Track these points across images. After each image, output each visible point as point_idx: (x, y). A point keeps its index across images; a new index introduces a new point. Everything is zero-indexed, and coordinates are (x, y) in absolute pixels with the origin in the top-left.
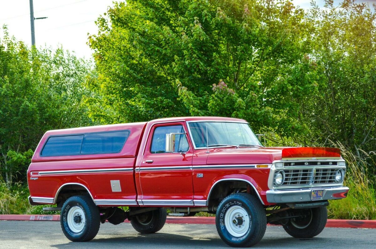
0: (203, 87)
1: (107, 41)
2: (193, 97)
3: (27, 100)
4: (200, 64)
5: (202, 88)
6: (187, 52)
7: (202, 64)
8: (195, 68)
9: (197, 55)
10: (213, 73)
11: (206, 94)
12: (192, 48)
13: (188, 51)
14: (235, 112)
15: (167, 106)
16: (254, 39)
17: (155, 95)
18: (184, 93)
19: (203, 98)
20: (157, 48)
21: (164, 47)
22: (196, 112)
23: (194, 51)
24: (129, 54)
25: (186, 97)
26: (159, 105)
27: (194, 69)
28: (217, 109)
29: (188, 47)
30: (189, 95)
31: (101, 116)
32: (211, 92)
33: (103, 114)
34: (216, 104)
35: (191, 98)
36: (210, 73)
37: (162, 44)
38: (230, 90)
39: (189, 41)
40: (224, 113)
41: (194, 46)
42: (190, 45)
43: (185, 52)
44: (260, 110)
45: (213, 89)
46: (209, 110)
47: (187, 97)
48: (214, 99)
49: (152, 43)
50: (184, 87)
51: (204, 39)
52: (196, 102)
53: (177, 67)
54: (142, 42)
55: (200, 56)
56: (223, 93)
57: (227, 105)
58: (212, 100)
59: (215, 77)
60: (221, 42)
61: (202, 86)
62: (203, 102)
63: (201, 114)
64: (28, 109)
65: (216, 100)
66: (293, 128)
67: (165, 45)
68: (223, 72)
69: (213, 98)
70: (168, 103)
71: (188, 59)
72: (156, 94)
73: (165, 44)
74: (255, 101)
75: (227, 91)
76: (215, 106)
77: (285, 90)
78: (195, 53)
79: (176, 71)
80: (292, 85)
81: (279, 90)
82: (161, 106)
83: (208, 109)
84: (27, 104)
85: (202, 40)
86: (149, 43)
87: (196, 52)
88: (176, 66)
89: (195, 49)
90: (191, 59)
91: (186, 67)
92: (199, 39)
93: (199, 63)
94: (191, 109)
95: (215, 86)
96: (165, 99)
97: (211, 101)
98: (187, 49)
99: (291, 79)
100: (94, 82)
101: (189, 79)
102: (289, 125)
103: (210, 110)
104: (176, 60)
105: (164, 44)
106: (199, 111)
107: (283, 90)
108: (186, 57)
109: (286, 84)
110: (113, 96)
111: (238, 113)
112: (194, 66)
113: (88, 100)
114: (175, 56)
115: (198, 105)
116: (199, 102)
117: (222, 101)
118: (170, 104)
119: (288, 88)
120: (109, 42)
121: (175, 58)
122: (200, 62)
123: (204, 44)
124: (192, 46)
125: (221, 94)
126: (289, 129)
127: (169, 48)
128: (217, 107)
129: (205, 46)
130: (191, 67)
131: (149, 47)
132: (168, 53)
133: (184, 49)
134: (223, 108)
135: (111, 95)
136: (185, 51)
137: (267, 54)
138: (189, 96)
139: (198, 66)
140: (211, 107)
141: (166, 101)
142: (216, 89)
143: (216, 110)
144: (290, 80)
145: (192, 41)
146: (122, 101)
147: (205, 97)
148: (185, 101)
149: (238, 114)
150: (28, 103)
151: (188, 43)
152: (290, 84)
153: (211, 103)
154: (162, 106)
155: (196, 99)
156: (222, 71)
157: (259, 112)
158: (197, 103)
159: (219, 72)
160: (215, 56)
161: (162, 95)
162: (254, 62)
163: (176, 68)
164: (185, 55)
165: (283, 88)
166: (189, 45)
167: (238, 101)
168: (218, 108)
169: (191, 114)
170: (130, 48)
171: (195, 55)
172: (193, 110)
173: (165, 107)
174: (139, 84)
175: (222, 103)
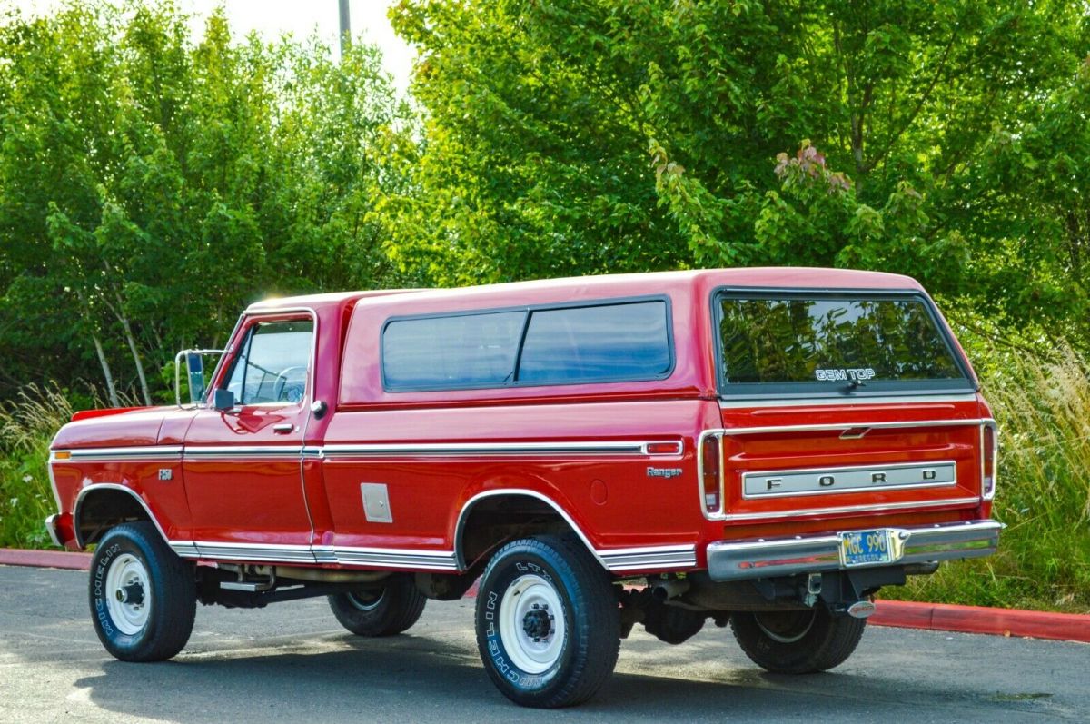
0: (743, 164)
1: (444, 14)
2: (703, 197)
3: (220, 201)
4: (732, 90)
5: (740, 167)
6: (688, 51)
7: (737, 90)
8: (715, 103)
9: (723, 63)
10: (773, 120)
11: (745, 190)
12: (708, 40)
13: (694, 48)
14: (848, 248)
15: (625, 225)
16: (917, 11)
17: (589, 188)
18: (672, 183)
19: (737, 202)
20: (594, 38)
21: (616, 33)
22: (711, 248)
23: (713, 48)
24: (515, 57)
25: (679, 197)
26: (600, 222)
27: (711, 105)
28: (784, 238)
29: (693, 36)
30: (690, 192)
31: (428, 253)
32: (766, 181)
33: (434, 247)
34: (782, 223)
35: (697, 200)
36: (764, 119)
37: (609, 26)
38: (834, 177)
39: (696, 15)
40: (807, 253)
41: (711, 32)
42: (700, 29)
43: (682, 51)
44: (929, 242)
45: (778, 170)
46: (756, 242)
47: (684, 198)
48: (776, 206)
49: (580, 21)
50: (673, 165)
51: (746, 8)
52: (711, 213)
53: (657, 100)
54: (549, 17)
55: (732, 64)
56: (811, 187)
57: (821, 224)
58: (768, 211)
59: (780, 132)
60: (813, 16)
61: (740, 162)
62: (735, 213)
63: (726, 252)
64: (226, 228)
65: (782, 210)
66: (1035, 298)
67: (620, 30)
68: (808, 118)
69: (772, 202)
70: (629, 215)
71: (692, 76)
72: (594, 186)
73: (618, 24)
74: (914, 214)
75: (822, 179)
76: (780, 230)
77: (1013, 173)
78: (715, 56)
79: (652, 113)
80: (1037, 156)
81: (993, 177)
82: (604, 226)
83: (756, 237)
84: (221, 212)
85: (737, 13)
86: (570, 22)
87: (720, 51)
88: (654, 97)
89: (716, 43)
90: (703, 75)
91: (684, 100)
92: (730, 10)
93: (729, 89)
94: (695, 238)
95: (785, 161)
96: (619, 201)
97: (766, 213)
98: (690, 41)
99: (1034, 137)
100: (405, 146)
101: (699, 140)
102: (1022, 288)
103: (763, 240)
104: (654, 77)
105: (615, 27)
106: (721, 244)
107: (1006, 177)
108: (685, 66)
109: (1018, 152)
110: (458, 190)
111: (859, 250)
112: (711, 99)
113: (388, 203)
114: (651, 64)
115: (716, 223)
116: (720, 215)
117: (804, 211)
118: (634, 220)
119: (1026, 165)
120: (448, 19)
121: (650, 71)
122: (733, 85)
123: (744, 26)
124: (705, 33)
125: (801, 187)
126: (1024, 302)
127: (631, 39)
128: (783, 232)
129: (747, 32)
130: (703, 99)
131: (570, 34)
132: (628, 56)
133: (680, 43)
134: (804, 235)
135: (452, 188)
136: (683, 47)
137: (960, 59)
138: (687, 194)
139: (724, 97)
140: (764, 232)
141: (620, 209)
142: (786, 172)
143: (784, 243)
144: (1032, 140)
145: (704, 17)
146: (486, 207)
147: (742, 199)
148: (675, 210)
149: (857, 256)
150: (223, 209)
151: (695, 22)
152: (1029, 154)
153: (766, 218)
154: (609, 225)
155: (712, 206)
156: (804, 114)
157: (925, 248)
158: (715, 218)
159: (796, 116)
160: (783, 66)
161: (610, 189)
162: (915, 83)
163: (651, 104)
164: (685, 60)
165: (1008, 167)
166: (697, 28)
167: (859, 212)
168: (788, 237)
169: (695, 253)
170: (514, 35)
171: (714, 63)
172: (701, 240)
173: (618, 228)
174: (537, 154)
175: (801, 220)
